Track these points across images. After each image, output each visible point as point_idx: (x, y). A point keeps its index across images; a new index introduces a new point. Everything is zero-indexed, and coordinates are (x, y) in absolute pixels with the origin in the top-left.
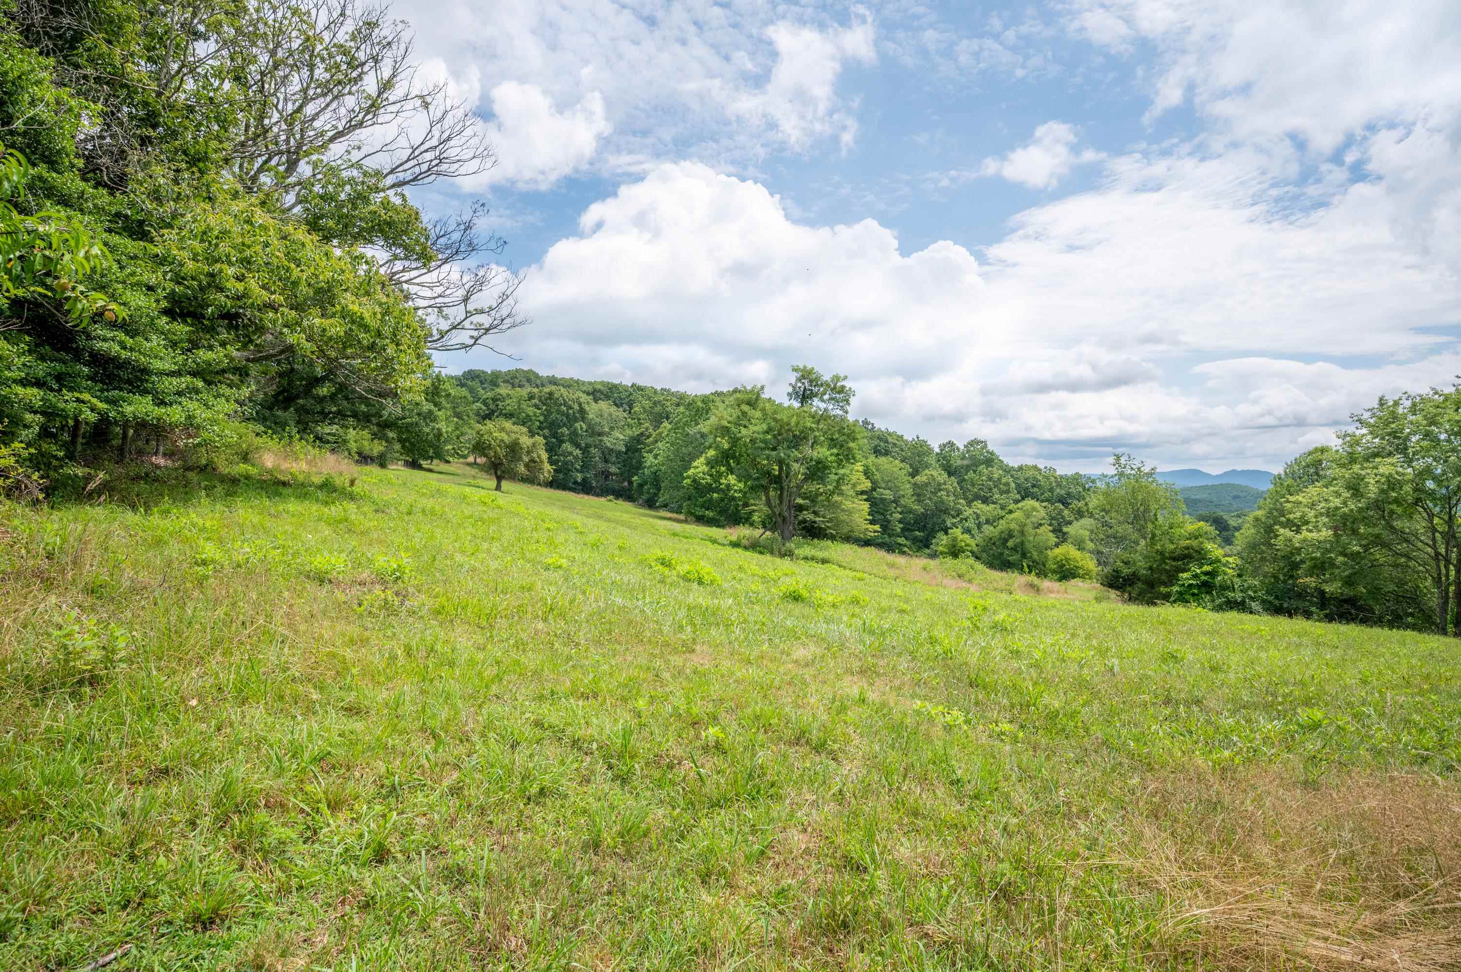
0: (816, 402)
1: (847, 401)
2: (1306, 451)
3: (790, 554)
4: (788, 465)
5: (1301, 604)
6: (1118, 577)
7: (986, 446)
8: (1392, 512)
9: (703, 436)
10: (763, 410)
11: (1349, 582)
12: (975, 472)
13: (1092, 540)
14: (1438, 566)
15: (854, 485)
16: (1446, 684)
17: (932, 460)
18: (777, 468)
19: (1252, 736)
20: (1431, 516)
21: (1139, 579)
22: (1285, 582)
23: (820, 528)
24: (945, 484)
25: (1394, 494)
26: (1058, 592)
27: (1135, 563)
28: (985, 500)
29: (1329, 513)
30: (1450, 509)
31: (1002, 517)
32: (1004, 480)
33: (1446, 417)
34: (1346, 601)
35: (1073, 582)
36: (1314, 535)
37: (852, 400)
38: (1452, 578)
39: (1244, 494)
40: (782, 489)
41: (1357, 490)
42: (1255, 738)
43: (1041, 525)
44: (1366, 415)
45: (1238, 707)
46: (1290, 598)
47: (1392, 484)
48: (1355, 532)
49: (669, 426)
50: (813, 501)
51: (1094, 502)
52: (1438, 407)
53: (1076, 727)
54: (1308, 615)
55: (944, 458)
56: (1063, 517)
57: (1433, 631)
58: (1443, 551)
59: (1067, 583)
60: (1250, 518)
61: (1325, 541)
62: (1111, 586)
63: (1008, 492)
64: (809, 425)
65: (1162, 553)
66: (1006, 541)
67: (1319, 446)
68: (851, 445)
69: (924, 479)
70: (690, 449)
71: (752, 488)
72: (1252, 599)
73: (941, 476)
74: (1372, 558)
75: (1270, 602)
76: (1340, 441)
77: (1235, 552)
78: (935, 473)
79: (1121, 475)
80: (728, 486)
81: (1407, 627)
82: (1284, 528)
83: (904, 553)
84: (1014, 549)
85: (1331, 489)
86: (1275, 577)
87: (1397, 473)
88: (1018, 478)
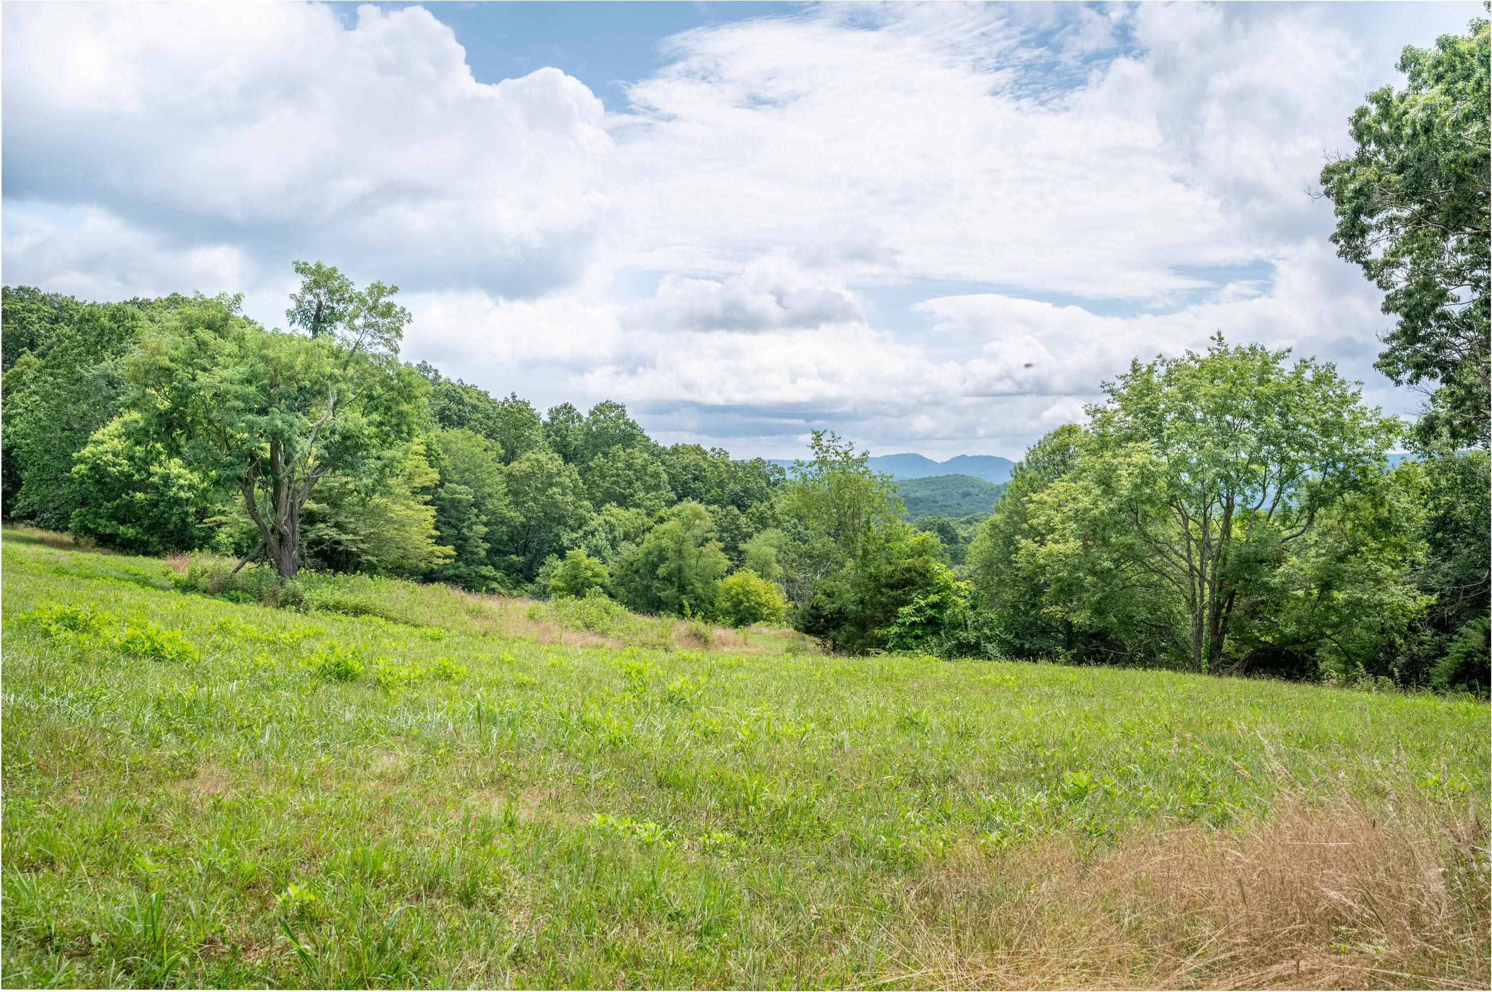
0: (340, 329)
1: (398, 331)
2: (1052, 431)
3: (294, 601)
4: (289, 441)
5: (1045, 643)
6: (819, 616)
7: (623, 414)
8: (1146, 514)
9: (112, 382)
10: (240, 340)
11: (1099, 610)
12: (605, 455)
13: (778, 562)
14: (1193, 584)
15: (410, 477)
16: (1208, 731)
17: (537, 435)
18: (268, 446)
19: (1017, 813)
20: (1186, 518)
21: (846, 619)
22: (1026, 613)
23: (349, 553)
24: (559, 474)
25: (1148, 491)
26: (735, 644)
27: (841, 596)
28: (623, 501)
29: (1077, 517)
30: (1206, 509)
31: (649, 529)
32: (651, 469)
33: (1203, 391)
34: (1095, 636)
35: (754, 627)
36: (1061, 547)
37: (406, 329)
38: (1207, 599)
39: (976, 490)
40: (277, 485)
41: (1108, 485)
42: (1019, 816)
43: (707, 540)
44: (1119, 384)
45: (998, 779)
46: (1032, 636)
47: (1147, 477)
48: (1105, 542)
49: (38, 363)
50: (334, 505)
51: (782, 503)
52: (1194, 377)
53: (812, 826)
54: (1052, 657)
55: (556, 433)
56: (738, 528)
57: (1187, 669)
58: (1197, 564)
59: (746, 629)
60: (985, 525)
61: (1074, 555)
62: (809, 631)
63: (657, 487)
64: (328, 370)
65: (874, 578)
66: (655, 566)
67: (1067, 424)
68: (405, 407)
69: (525, 466)
70: (85, 407)
71: (216, 483)
72: (988, 639)
73: (553, 462)
74: (1124, 576)
75: (1008, 642)
76: (1089, 419)
77: (966, 573)
78: (543, 457)
79: (823, 462)
80: (166, 479)
81: (1161, 665)
82: (1026, 537)
83: (492, 591)
84: (667, 579)
85: (1081, 483)
86: (1015, 607)
87: (1151, 462)
88: (672, 466)
